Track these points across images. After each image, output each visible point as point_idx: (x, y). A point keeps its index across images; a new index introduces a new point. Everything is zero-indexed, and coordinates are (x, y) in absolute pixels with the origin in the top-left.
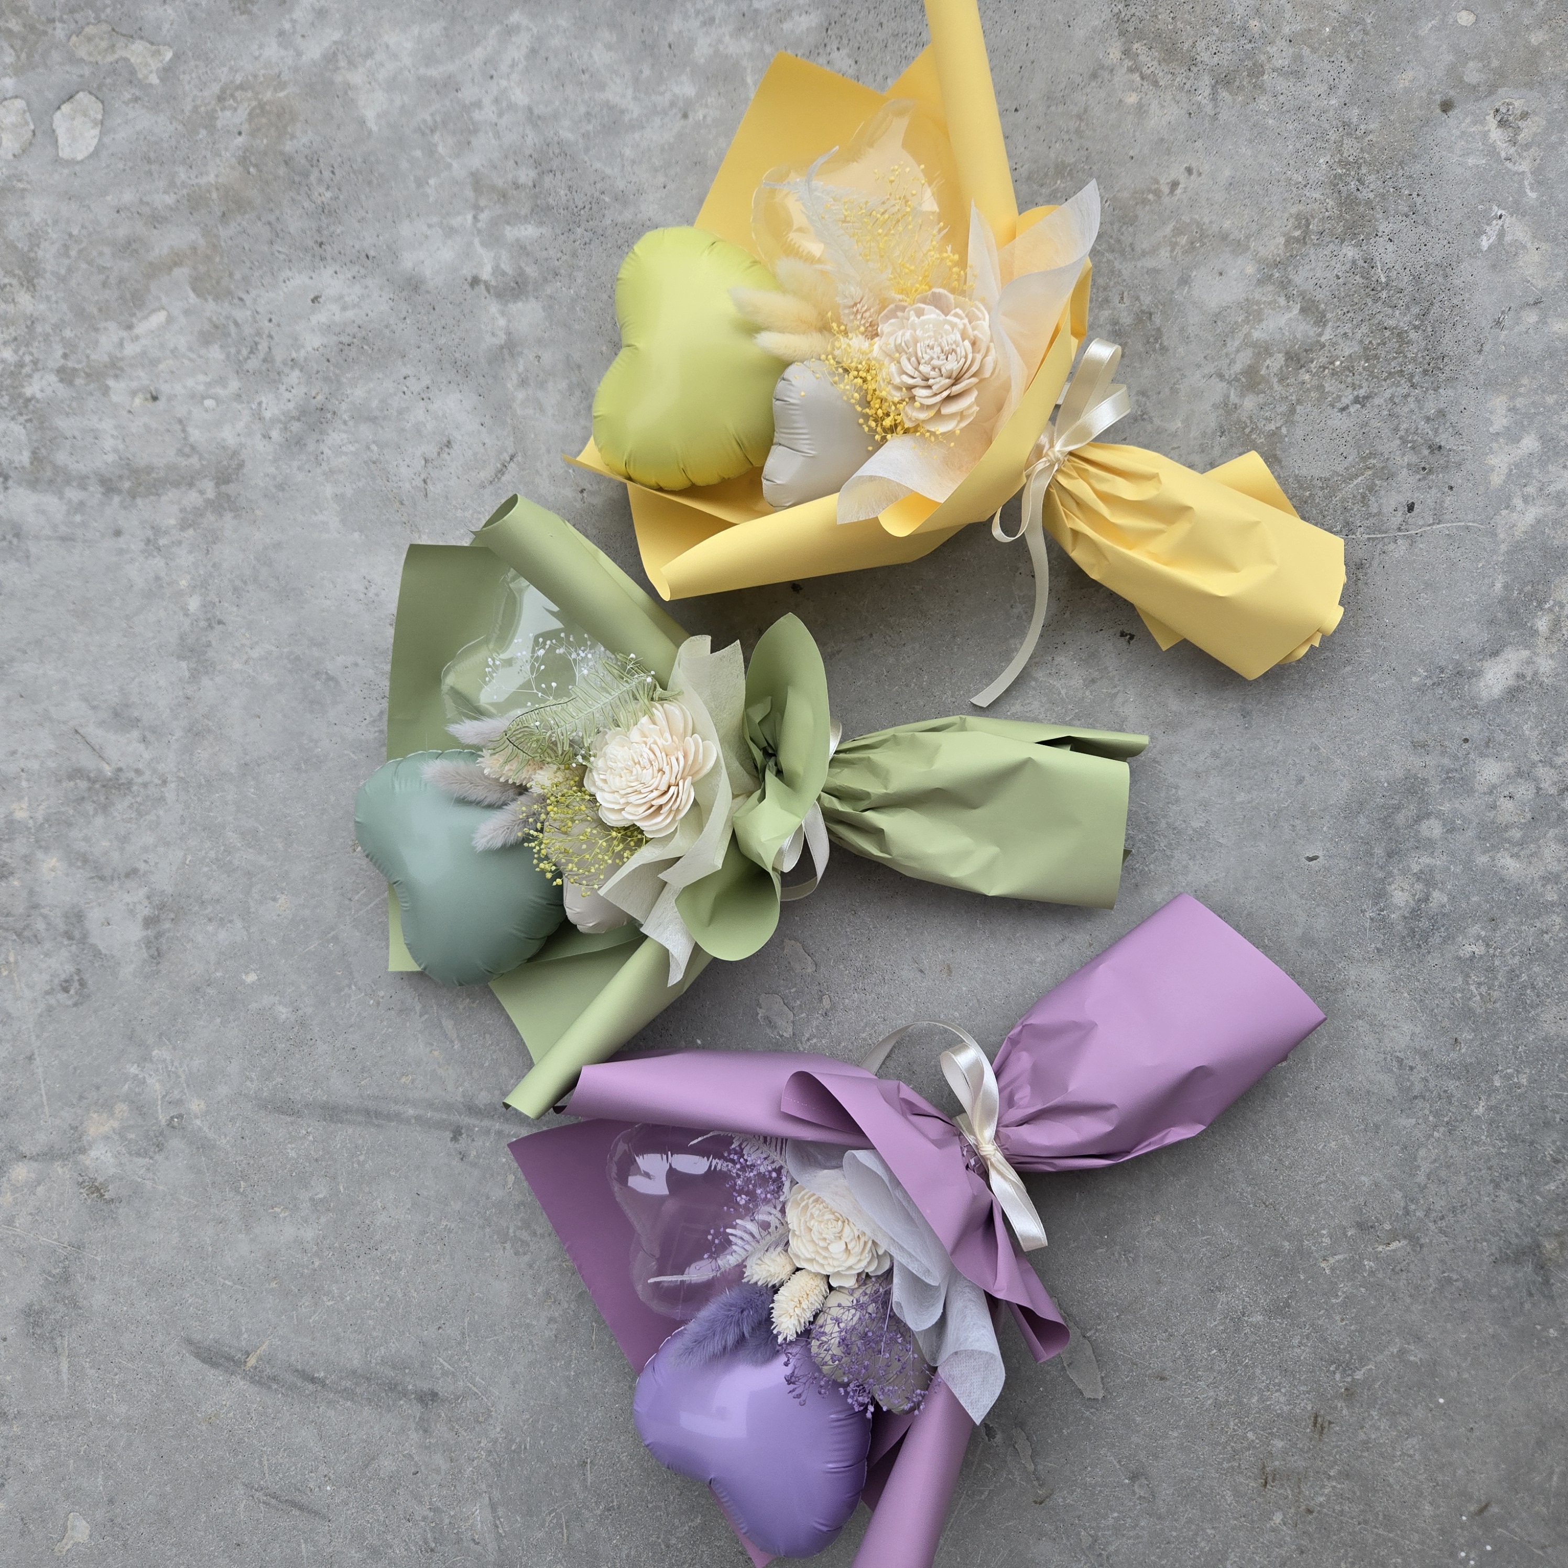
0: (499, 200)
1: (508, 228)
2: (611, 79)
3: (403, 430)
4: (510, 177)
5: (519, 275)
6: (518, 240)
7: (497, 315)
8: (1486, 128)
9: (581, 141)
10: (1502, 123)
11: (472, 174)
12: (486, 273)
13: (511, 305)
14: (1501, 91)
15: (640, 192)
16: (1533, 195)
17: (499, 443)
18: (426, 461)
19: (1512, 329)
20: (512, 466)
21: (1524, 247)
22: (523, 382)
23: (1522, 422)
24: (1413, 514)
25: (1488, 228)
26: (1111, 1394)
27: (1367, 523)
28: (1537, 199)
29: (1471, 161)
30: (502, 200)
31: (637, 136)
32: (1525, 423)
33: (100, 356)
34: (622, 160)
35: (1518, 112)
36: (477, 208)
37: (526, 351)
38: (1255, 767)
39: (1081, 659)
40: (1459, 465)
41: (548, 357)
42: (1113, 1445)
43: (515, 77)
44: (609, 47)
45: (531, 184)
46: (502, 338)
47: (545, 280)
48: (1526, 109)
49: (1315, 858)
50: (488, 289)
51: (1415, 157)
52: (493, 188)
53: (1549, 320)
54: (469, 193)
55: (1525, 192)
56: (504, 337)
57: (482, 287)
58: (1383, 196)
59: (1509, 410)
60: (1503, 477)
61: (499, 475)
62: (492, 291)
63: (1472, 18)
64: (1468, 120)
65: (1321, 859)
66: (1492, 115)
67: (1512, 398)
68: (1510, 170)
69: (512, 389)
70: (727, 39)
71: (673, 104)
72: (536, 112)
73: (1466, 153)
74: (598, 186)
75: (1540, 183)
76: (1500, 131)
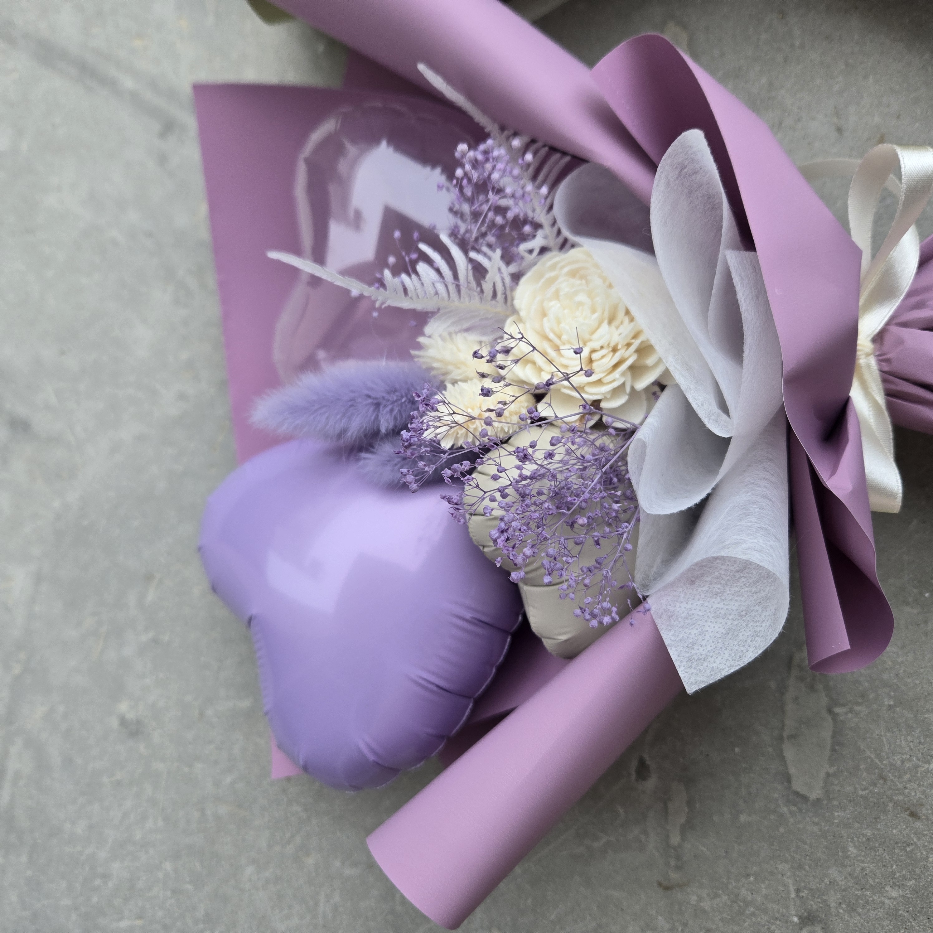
26: (830, 800)
42: (800, 867)
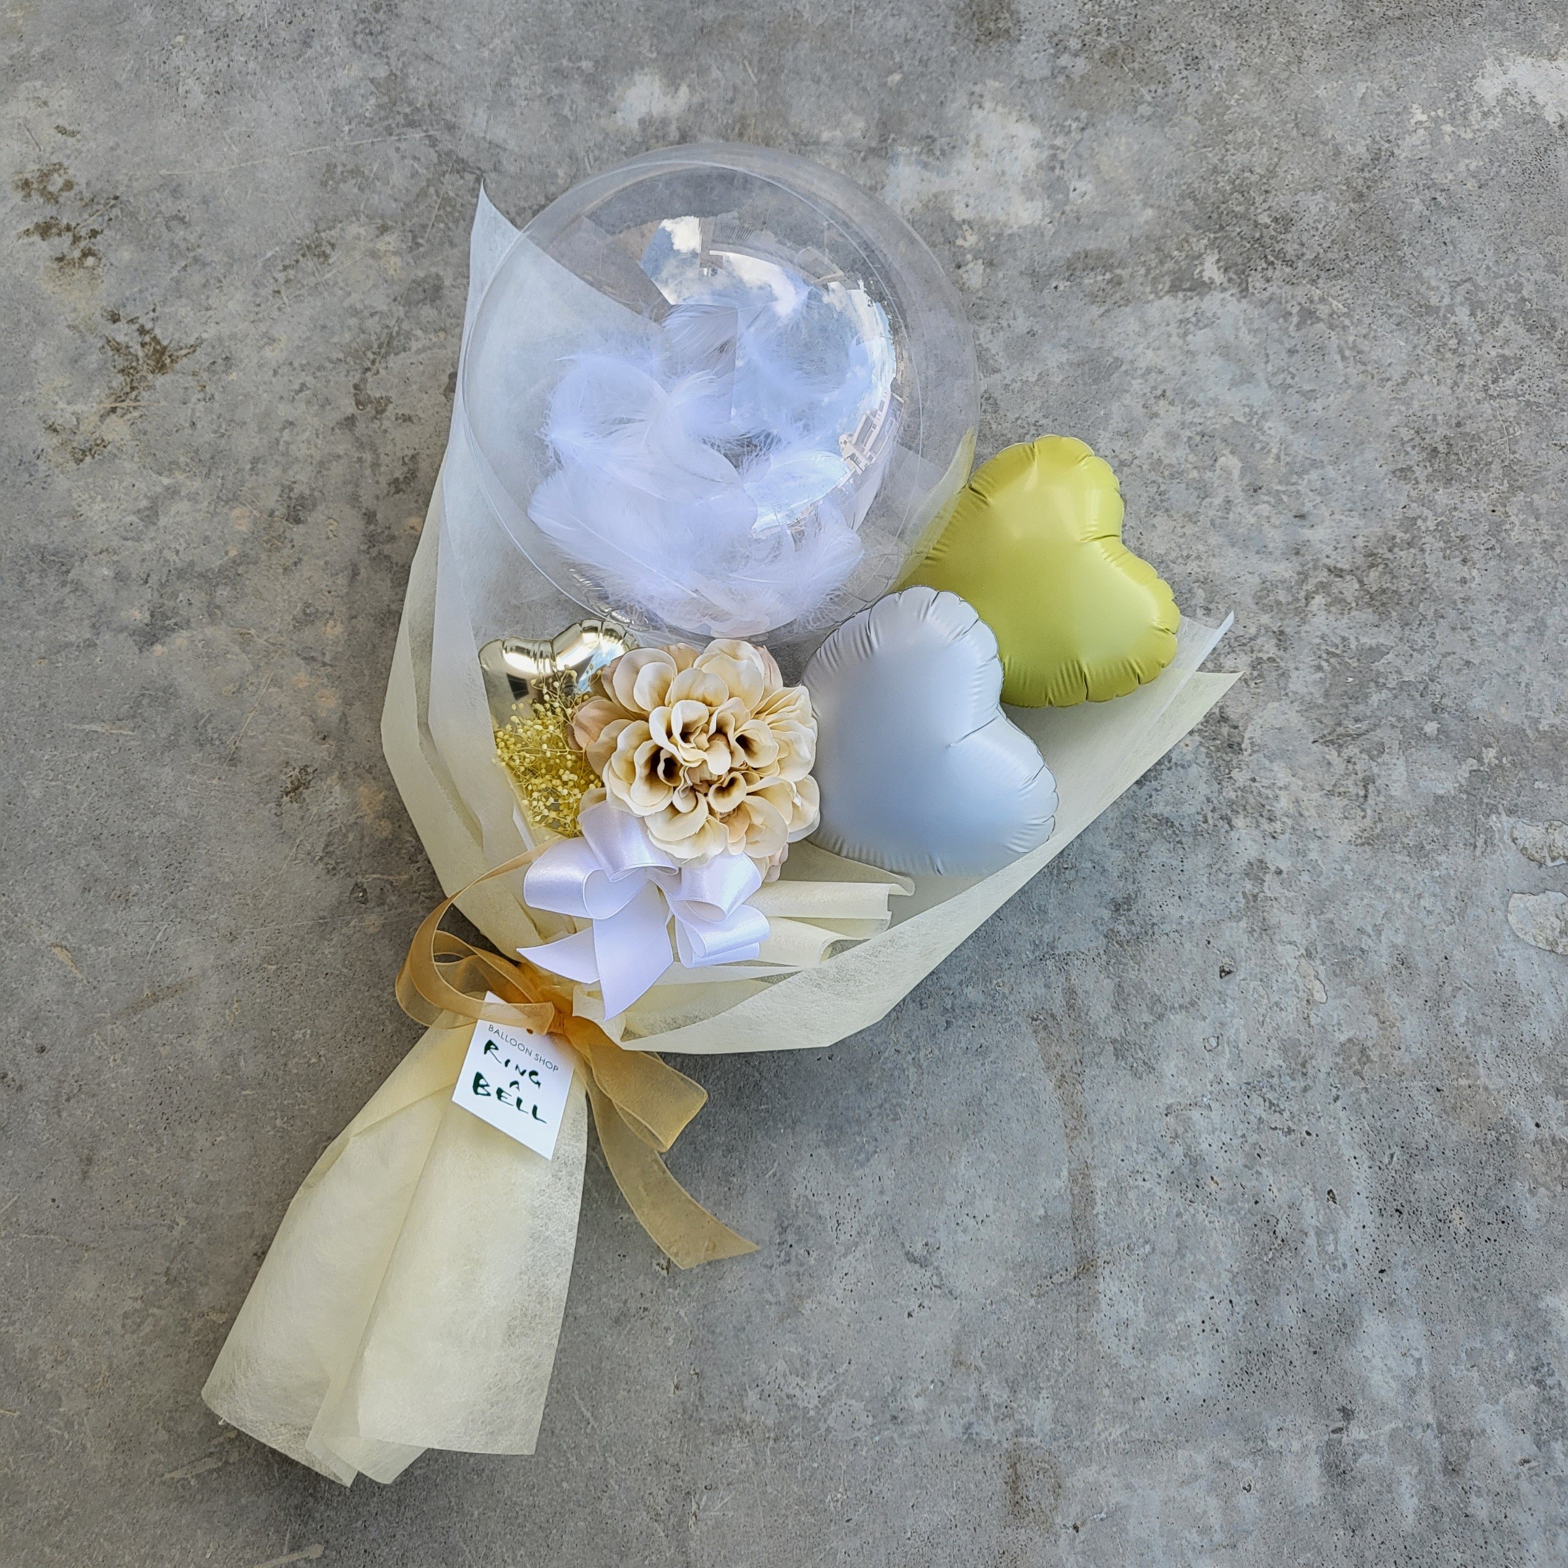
33: (1276, 915)
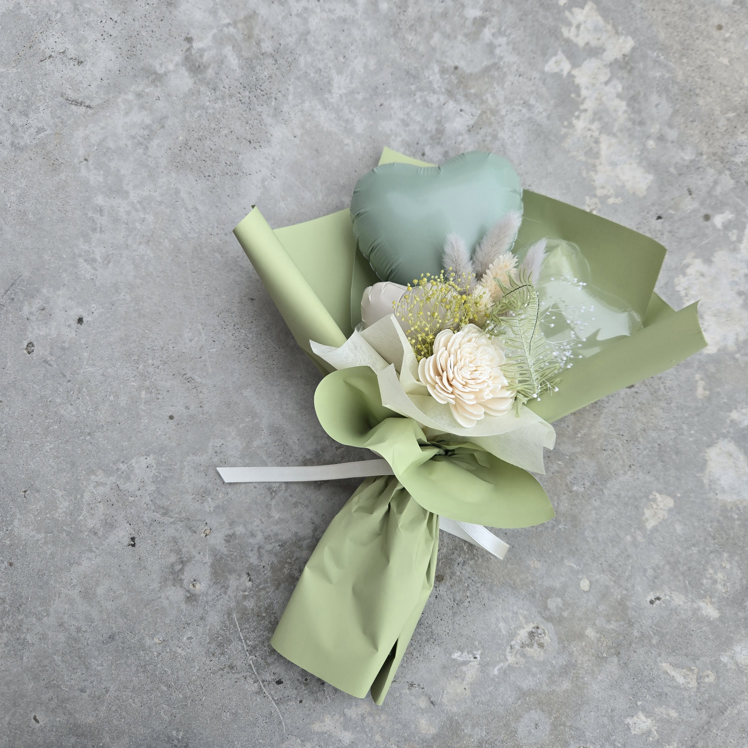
0: (246, 35)
1: (231, 48)
2: (347, 76)
3: (77, 30)
4: (263, 36)
5: (205, 67)
6: (226, 57)
7: (174, 62)
8: (525, 626)
9: (302, 72)
10: (531, 634)
11: (255, 12)
12: (197, 45)
13: (184, 68)
14: (550, 625)
15: (286, 122)
16: (496, 672)
17: (94, 95)
18: (63, 52)
19: (411, 695)
20: (83, 109)
21: (463, 680)
22: (139, 95)
23: (357, 727)
24: (276, 686)
25: (465, 653)
27: (260, 660)
28: (494, 675)
29: (502, 625)
30: (246, 37)
31: (319, 107)
32: (358, 729)
34: (301, 104)
35: (542, 641)
36: (235, 24)
37: (159, 89)
38: (80, 658)
39: (106, 520)
40: (316, 700)
41: (161, 104)
43: (325, 15)
44: (366, 66)
45: (263, 51)
46: (161, 71)
47: (208, 84)
48: (545, 645)
49: (37, 721)
50: (188, 50)
51: (491, 590)
52: (251, 29)
53: (425, 715)
54: (242, 15)
55: (495, 667)
56: (163, 72)
57: (188, 46)
58: (461, 580)
59: (362, 716)
60: (320, 730)
61: (74, 103)
62: (188, 53)
63: (586, 588)
64: (525, 612)
65: (38, 725)
66: (534, 626)
67: (370, 714)
68: (505, 651)
69: (132, 89)
70: (399, 139)
71: (347, 121)
72: (309, 37)
73: (505, 620)
74: (279, 94)
75: (505, 672)
76: (527, 634)
